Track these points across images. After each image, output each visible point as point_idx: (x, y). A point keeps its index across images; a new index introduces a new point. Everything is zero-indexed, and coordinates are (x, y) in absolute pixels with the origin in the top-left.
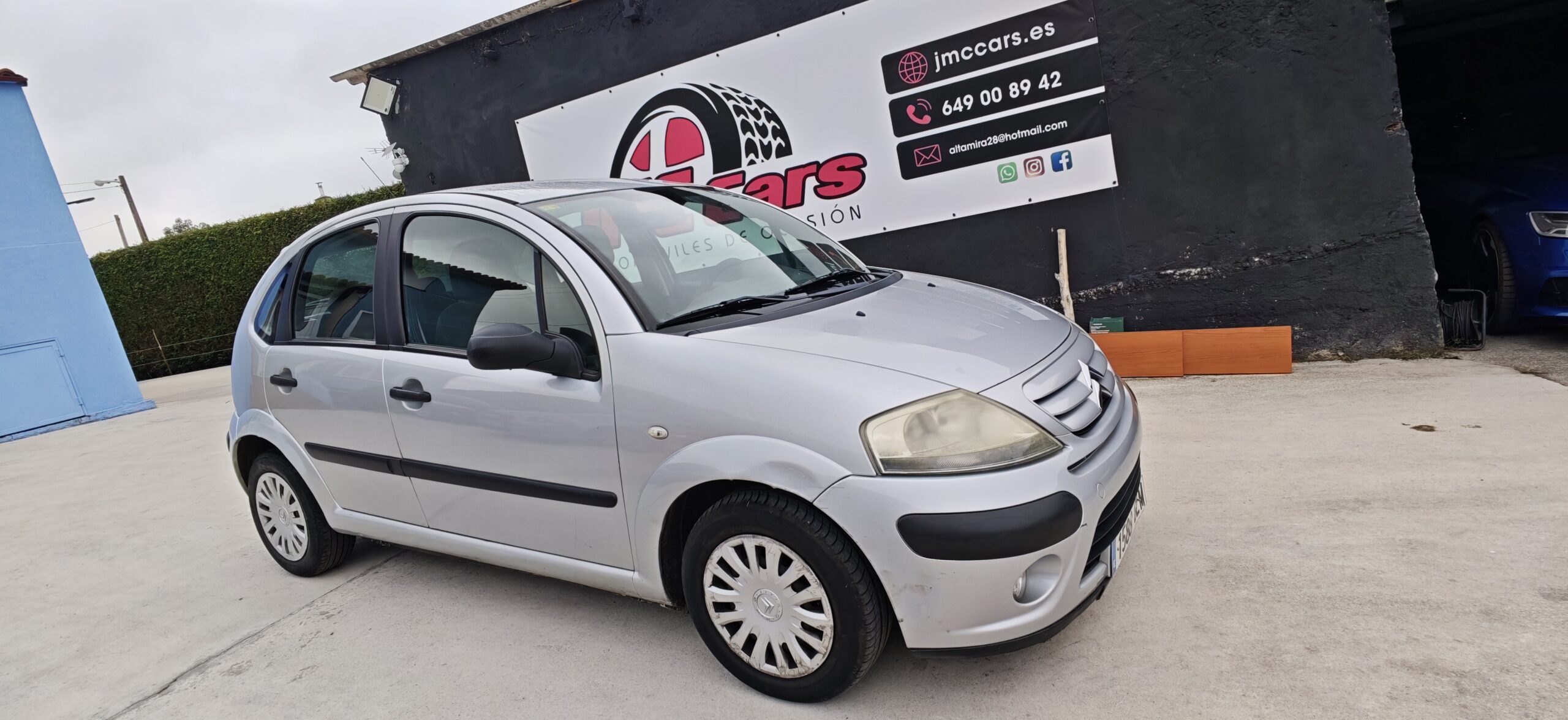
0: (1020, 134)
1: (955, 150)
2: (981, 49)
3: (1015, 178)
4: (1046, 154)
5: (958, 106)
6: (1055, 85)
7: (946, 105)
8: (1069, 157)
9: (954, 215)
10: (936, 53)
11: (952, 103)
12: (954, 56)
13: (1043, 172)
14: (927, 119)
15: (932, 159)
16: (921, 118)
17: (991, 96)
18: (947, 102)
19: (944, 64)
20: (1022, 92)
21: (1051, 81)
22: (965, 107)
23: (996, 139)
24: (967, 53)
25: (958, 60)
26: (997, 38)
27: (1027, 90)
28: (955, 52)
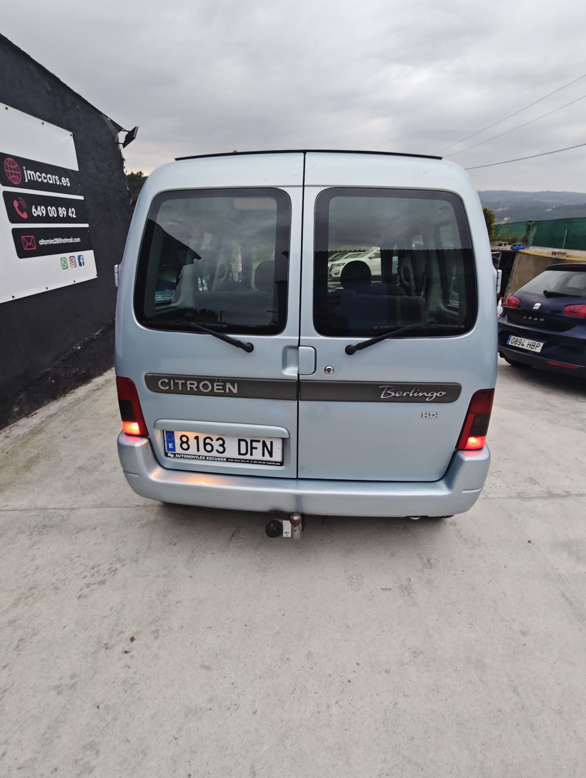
0: (66, 241)
1: (42, 242)
2: (45, 178)
3: (67, 268)
4: (76, 254)
5: (39, 212)
6: (75, 216)
7: (34, 210)
8: (83, 259)
9: (47, 288)
10: (24, 168)
11: (36, 208)
12: (33, 175)
13: (76, 266)
14: (25, 215)
15: (31, 247)
16: (22, 213)
17: (52, 212)
18: (34, 207)
19: (29, 179)
20: (64, 215)
21: (72, 213)
22: (43, 214)
23: (58, 241)
24: (39, 177)
25: (35, 180)
26: (50, 174)
27: (65, 213)
28: (32, 172)
